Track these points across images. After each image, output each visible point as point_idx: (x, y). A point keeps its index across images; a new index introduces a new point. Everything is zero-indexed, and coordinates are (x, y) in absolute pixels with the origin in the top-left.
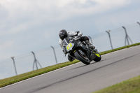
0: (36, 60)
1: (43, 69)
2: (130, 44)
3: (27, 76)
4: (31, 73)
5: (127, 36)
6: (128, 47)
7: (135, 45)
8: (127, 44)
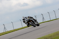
0: (5, 28)
1: (8, 31)
2: (45, 21)
3: (1, 34)
4: (3, 33)
5: (43, 18)
6: (44, 22)
7: (47, 22)
8: (43, 21)
